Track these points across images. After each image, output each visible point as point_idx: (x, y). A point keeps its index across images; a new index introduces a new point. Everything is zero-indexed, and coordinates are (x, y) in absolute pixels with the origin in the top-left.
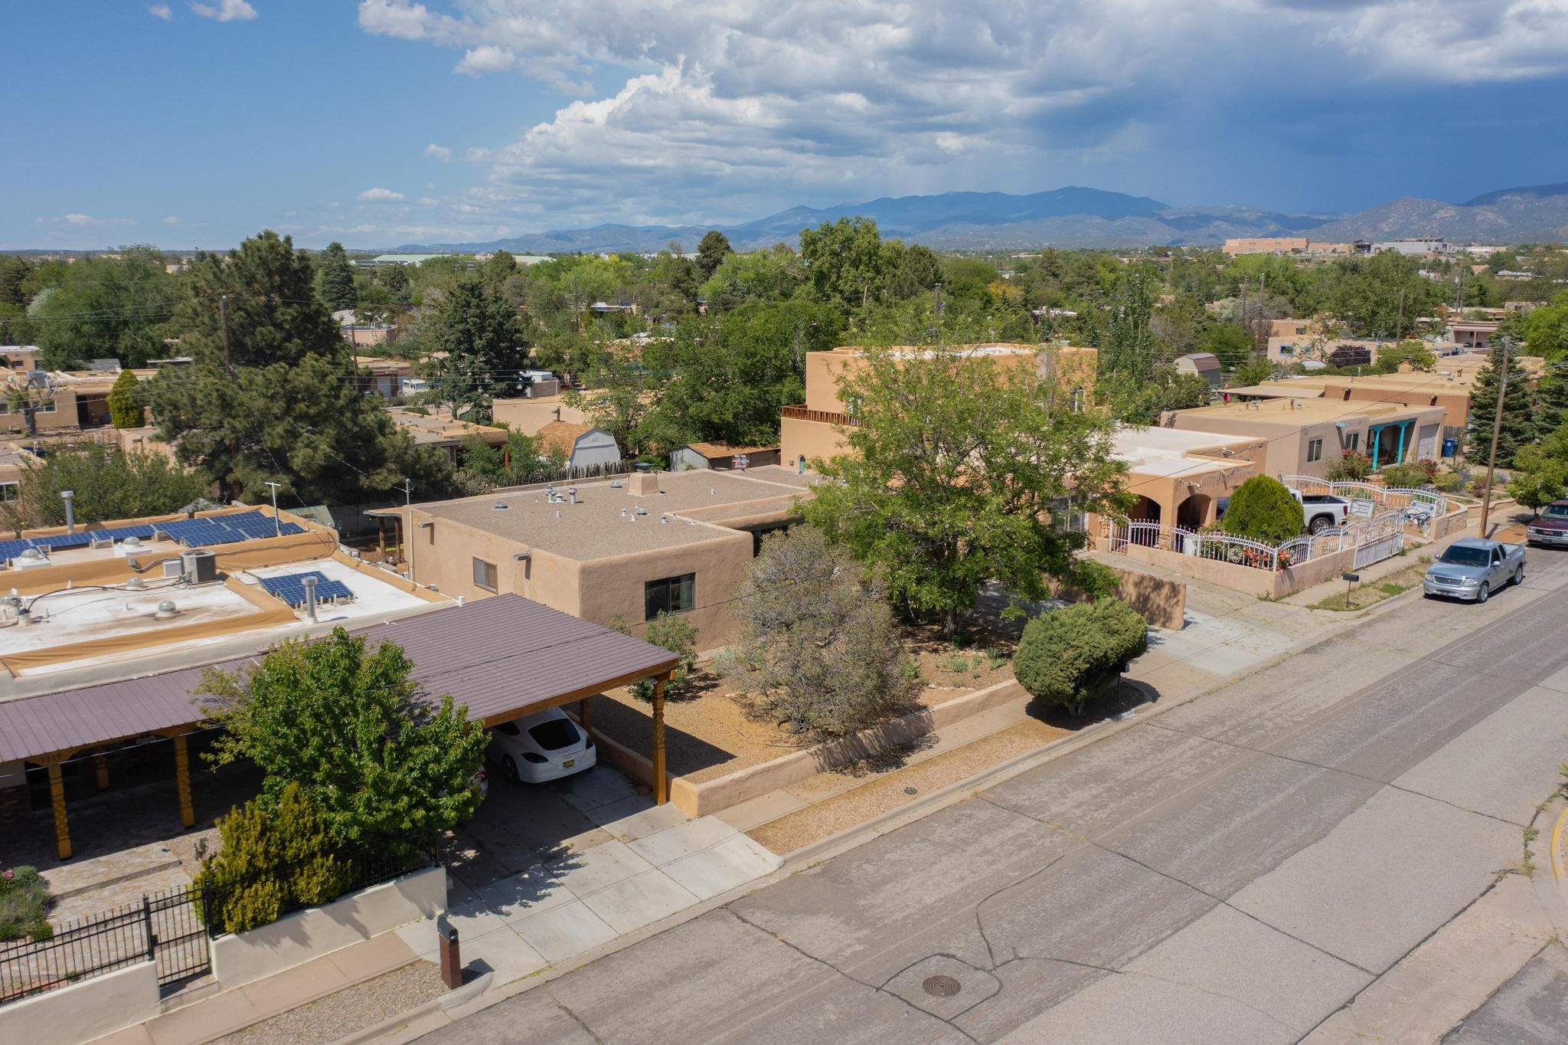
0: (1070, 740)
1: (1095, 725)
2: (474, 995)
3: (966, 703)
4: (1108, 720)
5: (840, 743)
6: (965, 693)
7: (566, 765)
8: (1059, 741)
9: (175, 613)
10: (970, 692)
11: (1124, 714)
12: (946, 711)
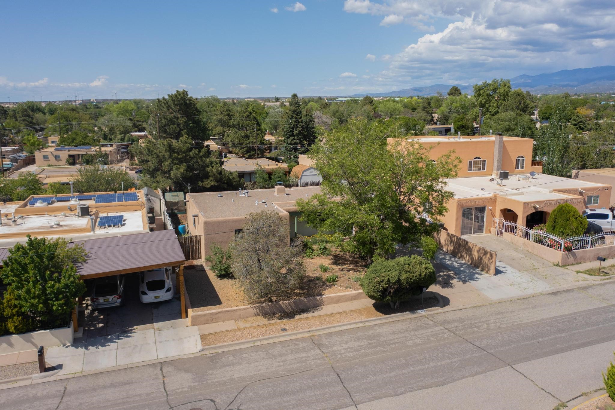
0: (380, 319)
1: (399, 314)
2: (47, 376)
3: (345, 295)
4: (407, 312)
5: (268, 305)
6: (348, 291)
7: (156, 298)
8: (374, 318)
9: (59, 225)
10: (351, 291)
11: (419, 311)
12: (332, 298)
